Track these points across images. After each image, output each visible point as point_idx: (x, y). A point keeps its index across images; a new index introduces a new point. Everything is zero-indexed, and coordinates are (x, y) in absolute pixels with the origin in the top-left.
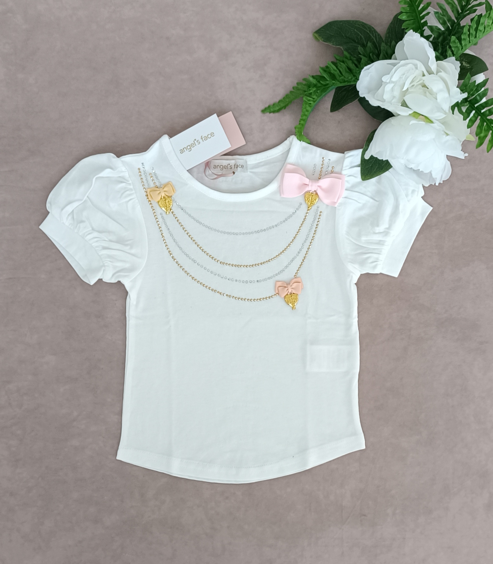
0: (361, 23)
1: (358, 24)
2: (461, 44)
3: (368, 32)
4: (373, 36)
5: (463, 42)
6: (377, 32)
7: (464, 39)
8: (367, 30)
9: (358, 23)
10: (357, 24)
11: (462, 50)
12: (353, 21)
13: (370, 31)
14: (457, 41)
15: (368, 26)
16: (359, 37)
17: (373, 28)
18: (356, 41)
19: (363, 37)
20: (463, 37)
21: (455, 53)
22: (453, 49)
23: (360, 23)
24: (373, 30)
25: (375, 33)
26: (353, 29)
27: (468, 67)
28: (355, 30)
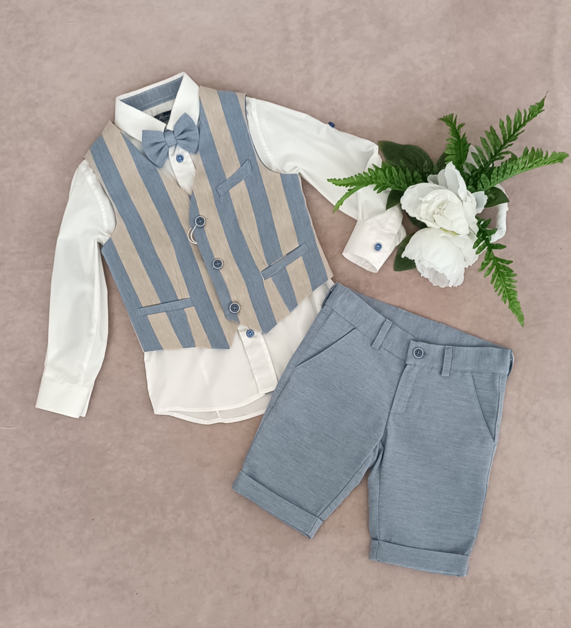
1: (416, 150)
2: (490, 180)
3: (423, 157)
5: (492, 181)
6: (430, 158)
7: (493, 178)
8: (422, 155)
9: (416, 148)
11: (491, 185)
12: (413, 146)
14: (487, 178)
15: (424, 152)
16: (415, 160)
17: (427, 154)
18: (412, 163)
19: (417, 160)
20: (492, 176)
21: (485, 187)
22: (483, 184)
23: (418, 148)
24: (427, 156)
25: (428, 158)
27: (493, 198)
28: (413, 154)
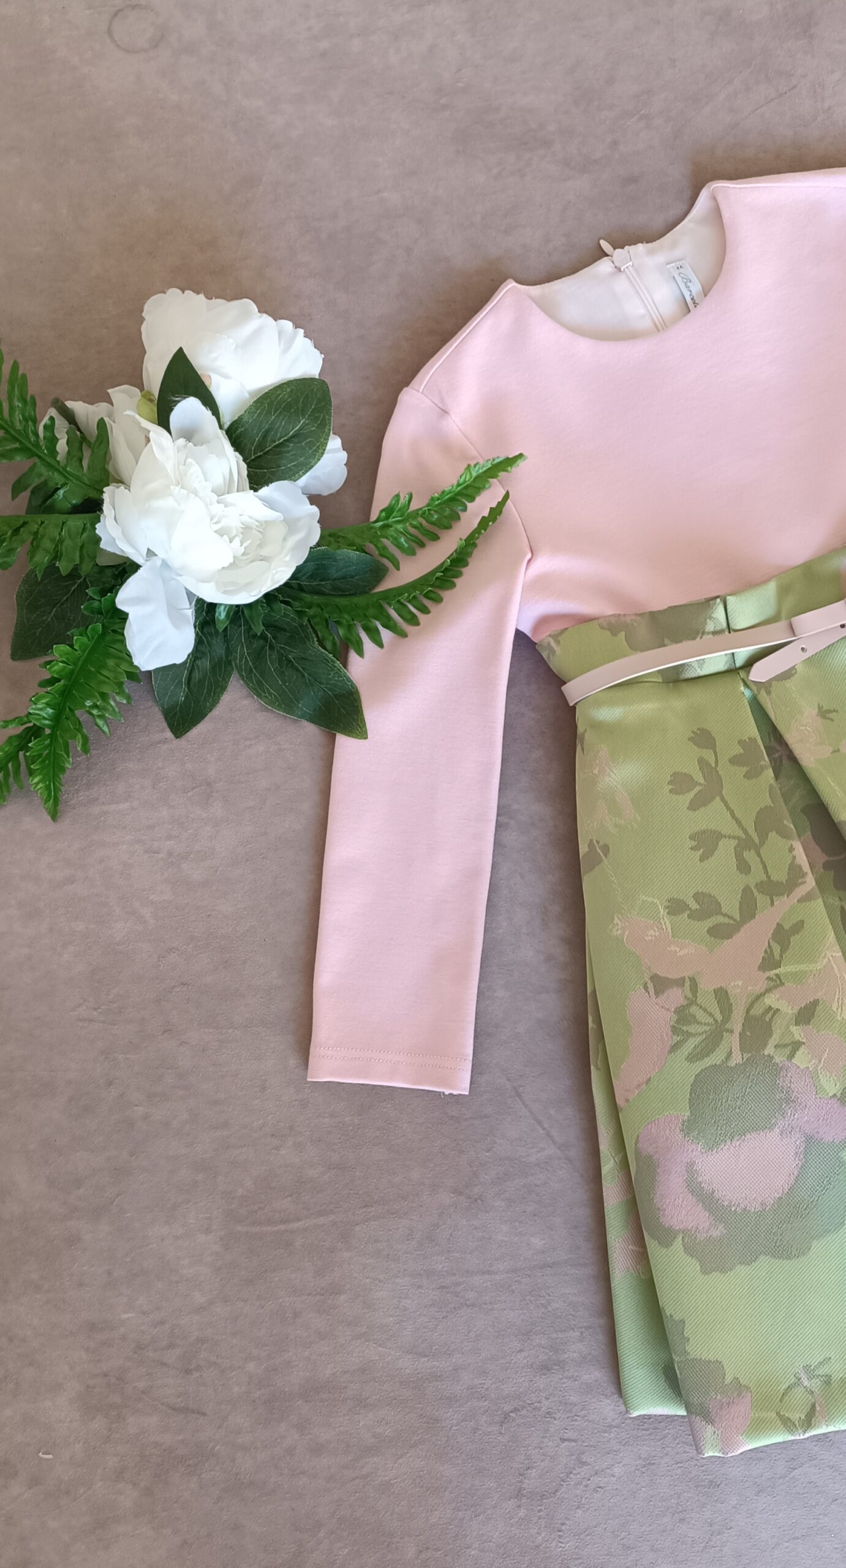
0: (263, 694)
1: (270, 694)
3: (254, 671)
4: (246, 660)
8: (255, 674)
9: (270, 698)
10: (273, 697)
13: (251, 670)
15: (251, 685)
23: (266, 697)
24: (244, 673)
25: (241, 666)
26: (283, 686)
28: (280, 682)
